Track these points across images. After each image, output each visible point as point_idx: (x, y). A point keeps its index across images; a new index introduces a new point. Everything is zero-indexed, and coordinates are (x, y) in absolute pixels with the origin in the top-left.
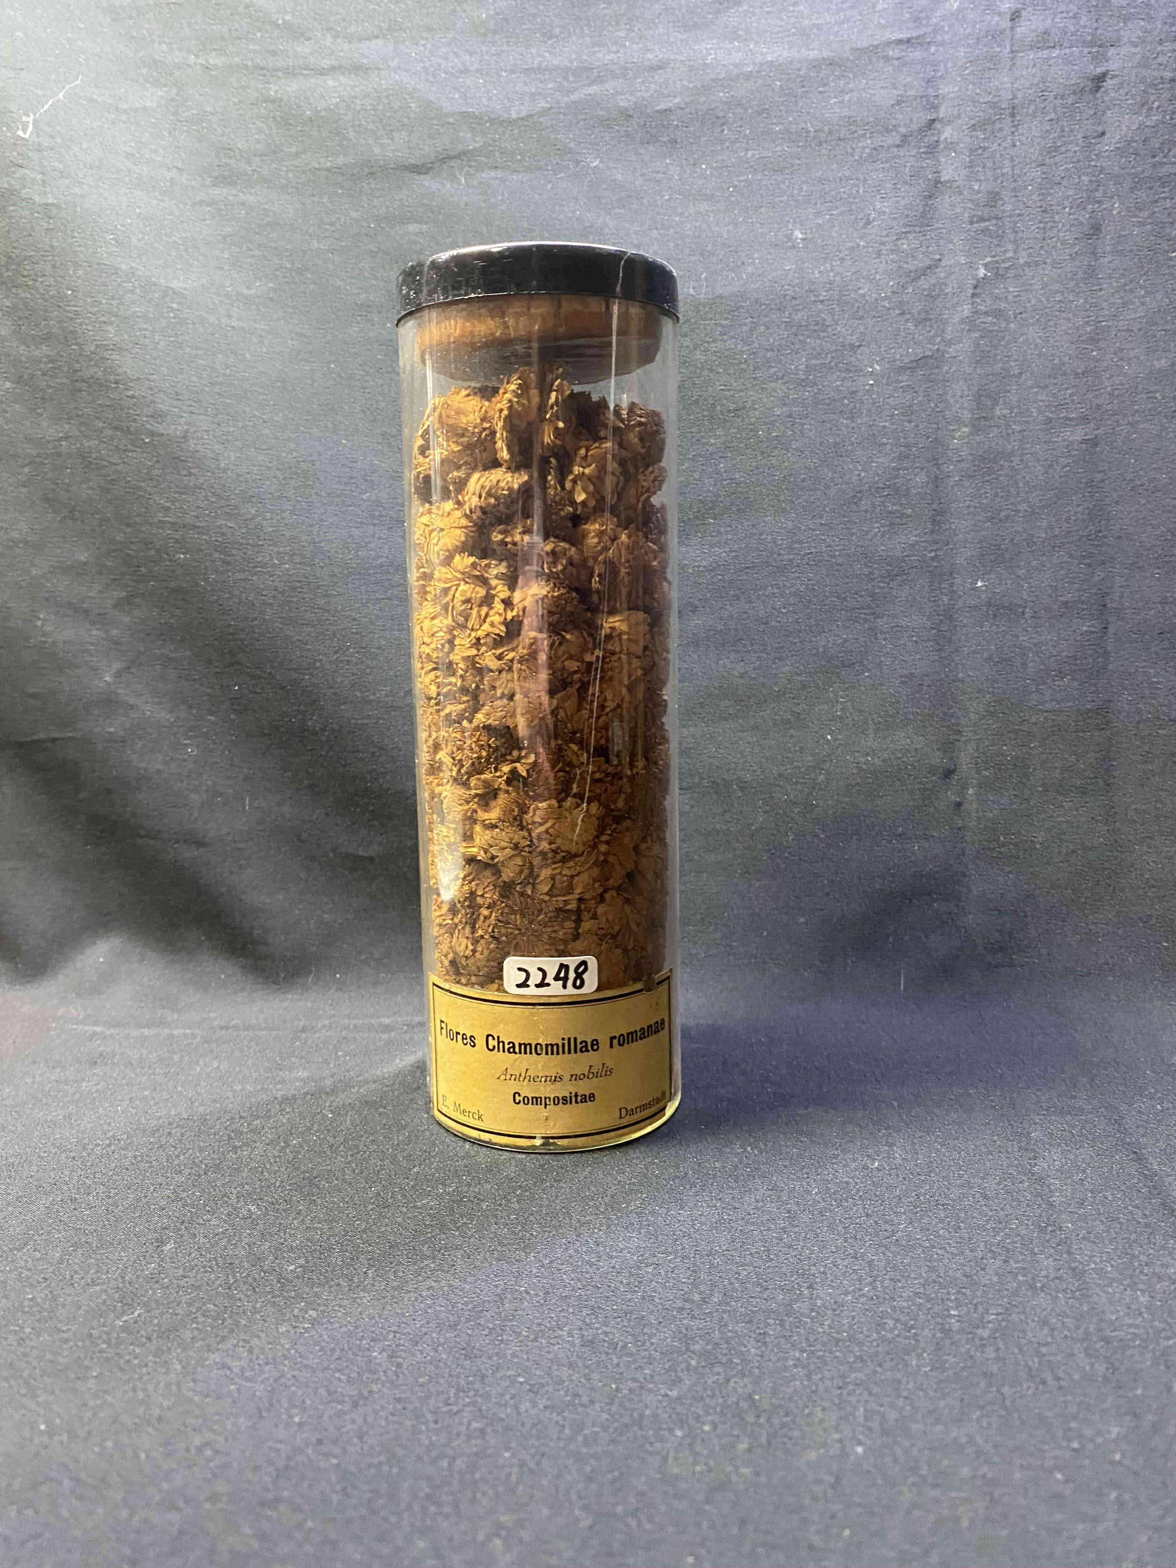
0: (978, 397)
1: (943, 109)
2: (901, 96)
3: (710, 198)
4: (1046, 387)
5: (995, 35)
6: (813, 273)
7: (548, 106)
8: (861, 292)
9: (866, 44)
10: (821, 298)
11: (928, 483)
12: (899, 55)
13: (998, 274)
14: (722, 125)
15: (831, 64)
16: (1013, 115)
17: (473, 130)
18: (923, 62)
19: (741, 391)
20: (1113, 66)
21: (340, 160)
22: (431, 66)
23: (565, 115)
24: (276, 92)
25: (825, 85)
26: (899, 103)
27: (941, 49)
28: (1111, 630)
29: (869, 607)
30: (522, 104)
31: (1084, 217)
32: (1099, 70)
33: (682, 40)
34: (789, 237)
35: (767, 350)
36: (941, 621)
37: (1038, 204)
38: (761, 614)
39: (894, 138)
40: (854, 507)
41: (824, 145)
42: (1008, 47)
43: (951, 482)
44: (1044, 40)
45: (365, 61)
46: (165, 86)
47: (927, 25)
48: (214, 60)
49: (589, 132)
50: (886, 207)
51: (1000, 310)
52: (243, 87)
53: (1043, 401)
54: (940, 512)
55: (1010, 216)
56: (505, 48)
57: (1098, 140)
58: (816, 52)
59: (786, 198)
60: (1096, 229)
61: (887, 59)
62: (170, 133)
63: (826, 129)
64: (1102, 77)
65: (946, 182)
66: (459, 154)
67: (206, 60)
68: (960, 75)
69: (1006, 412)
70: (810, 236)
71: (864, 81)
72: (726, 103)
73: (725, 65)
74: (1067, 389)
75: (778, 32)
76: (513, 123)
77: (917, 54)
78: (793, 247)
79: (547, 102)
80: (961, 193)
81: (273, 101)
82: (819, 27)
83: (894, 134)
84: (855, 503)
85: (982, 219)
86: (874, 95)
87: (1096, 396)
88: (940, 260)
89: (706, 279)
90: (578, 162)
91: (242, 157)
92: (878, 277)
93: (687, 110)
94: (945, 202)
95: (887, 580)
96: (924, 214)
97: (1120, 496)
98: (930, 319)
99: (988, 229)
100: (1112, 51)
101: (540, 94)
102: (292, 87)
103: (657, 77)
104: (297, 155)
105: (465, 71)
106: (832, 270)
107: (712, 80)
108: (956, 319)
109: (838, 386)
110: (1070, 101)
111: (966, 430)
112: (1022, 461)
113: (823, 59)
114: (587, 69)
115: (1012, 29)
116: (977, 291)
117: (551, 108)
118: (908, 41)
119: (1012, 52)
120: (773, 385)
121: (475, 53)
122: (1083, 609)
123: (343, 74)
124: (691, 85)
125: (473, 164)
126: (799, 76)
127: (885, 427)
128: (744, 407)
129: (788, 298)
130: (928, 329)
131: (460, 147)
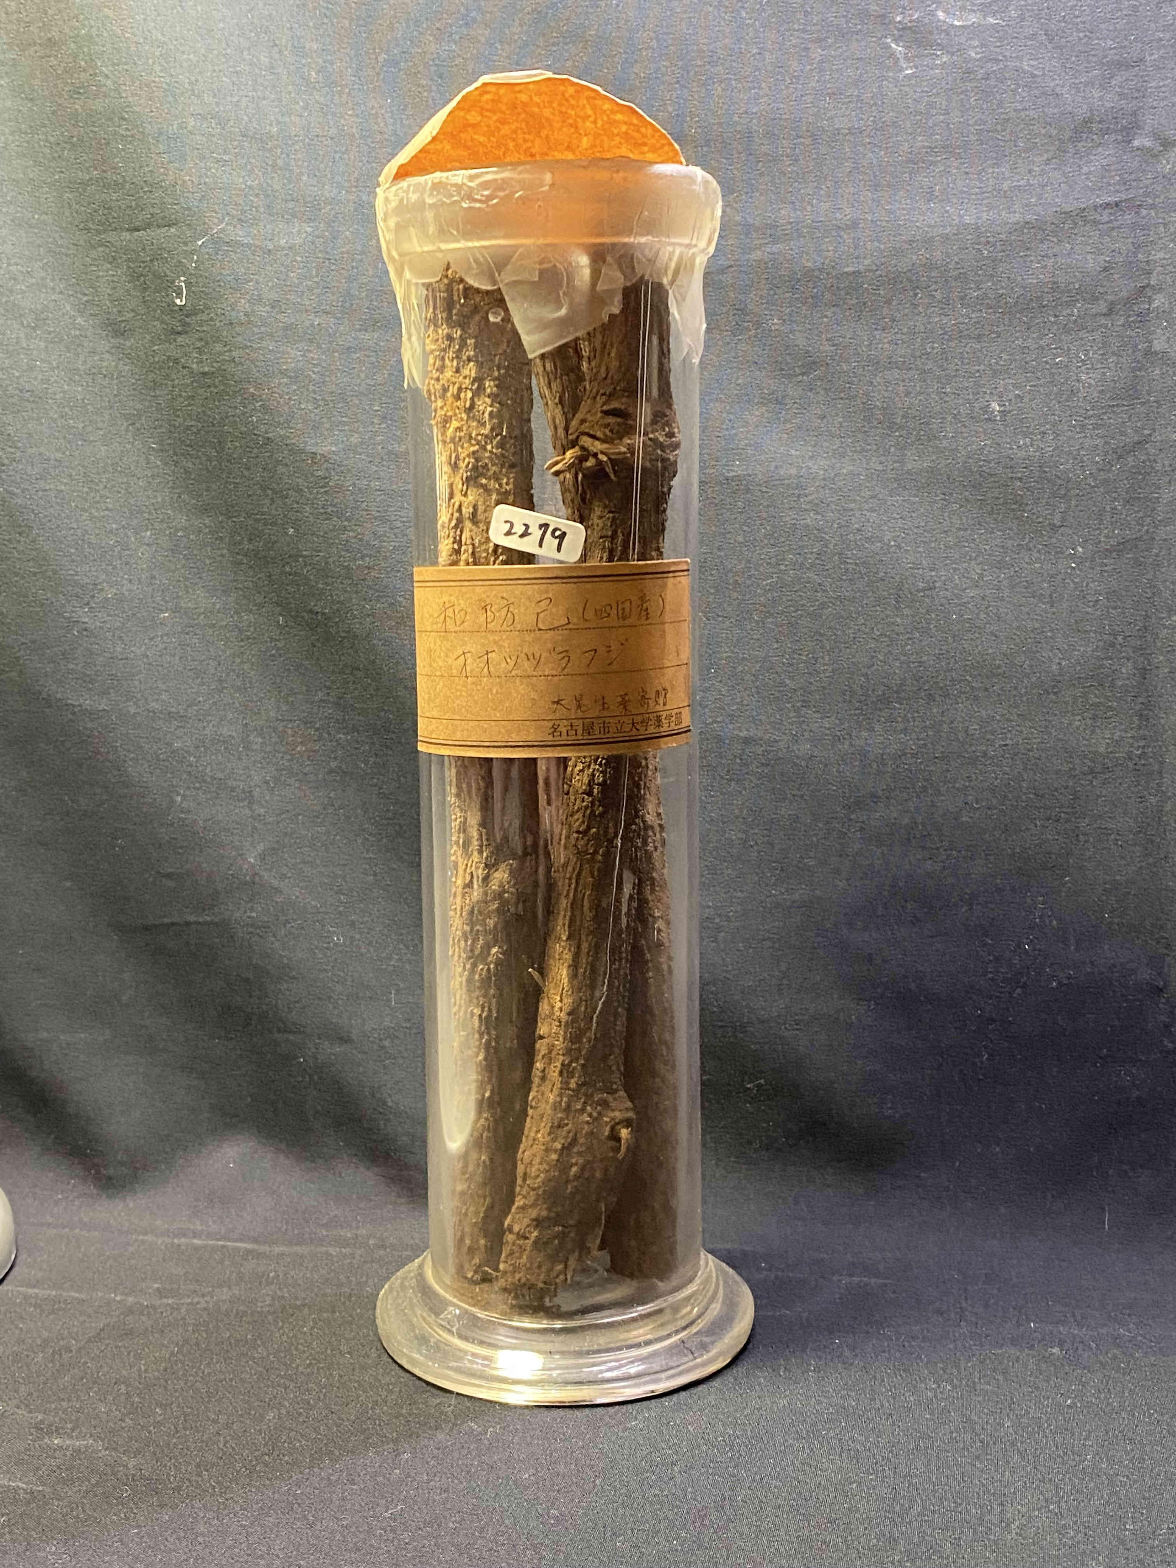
1: (1154, 275)
2: (1109, 262)
3: (901, 365)
6: (1011, 449)
8: (1063, 468)
9: (1071, 207)
10: (1020, 475)
11: (1134, 674)
12: (1107, 219)
14: (914, 289)
15: (1034, 227)
18: (1133, 227)
23: (747, 273)
25: (1027, 249)
26: (1105, 269)
29: (1070, 807)
33: (873, 199)
34: (985, 409)
36: (1149, 824)
39: (1101, 306)
46: (313, 221)
47: (1137, 188)
49: (772, 292)
50: (1092, 378)
58: (1017, 215)
59: (982, 367)
61: (1094, 223)
63: (1028, 295)
65: (1155, 354)
70: (1008, 408)
71: (1068, 246)
72: (919, 266)
73: (919, 227)
75: (977, 194)
77: (1127, 218)
78: (989, 419)
80: (1173, 365)
83: (1101, 302)
84: (1055, 694)
86: (1080, 260)
88: (1150, 435)
90: (759, 324)
92: (1082, 452)
93: (879, 273)
95: (1090, 778)
96: (1133, 388)
103: (846, 237)
106: (1032, 445)
107: (905, 241)
109: (1034, 569)
113: (1026, 223)
114: (770, 227)
118: (1117, 205)
120: (966, 565)
124: (883, 246)
126: (1000, 240)
127: (1088, 613)
128: (935, 588)
129: (984, 474)
130: (1136, 509)
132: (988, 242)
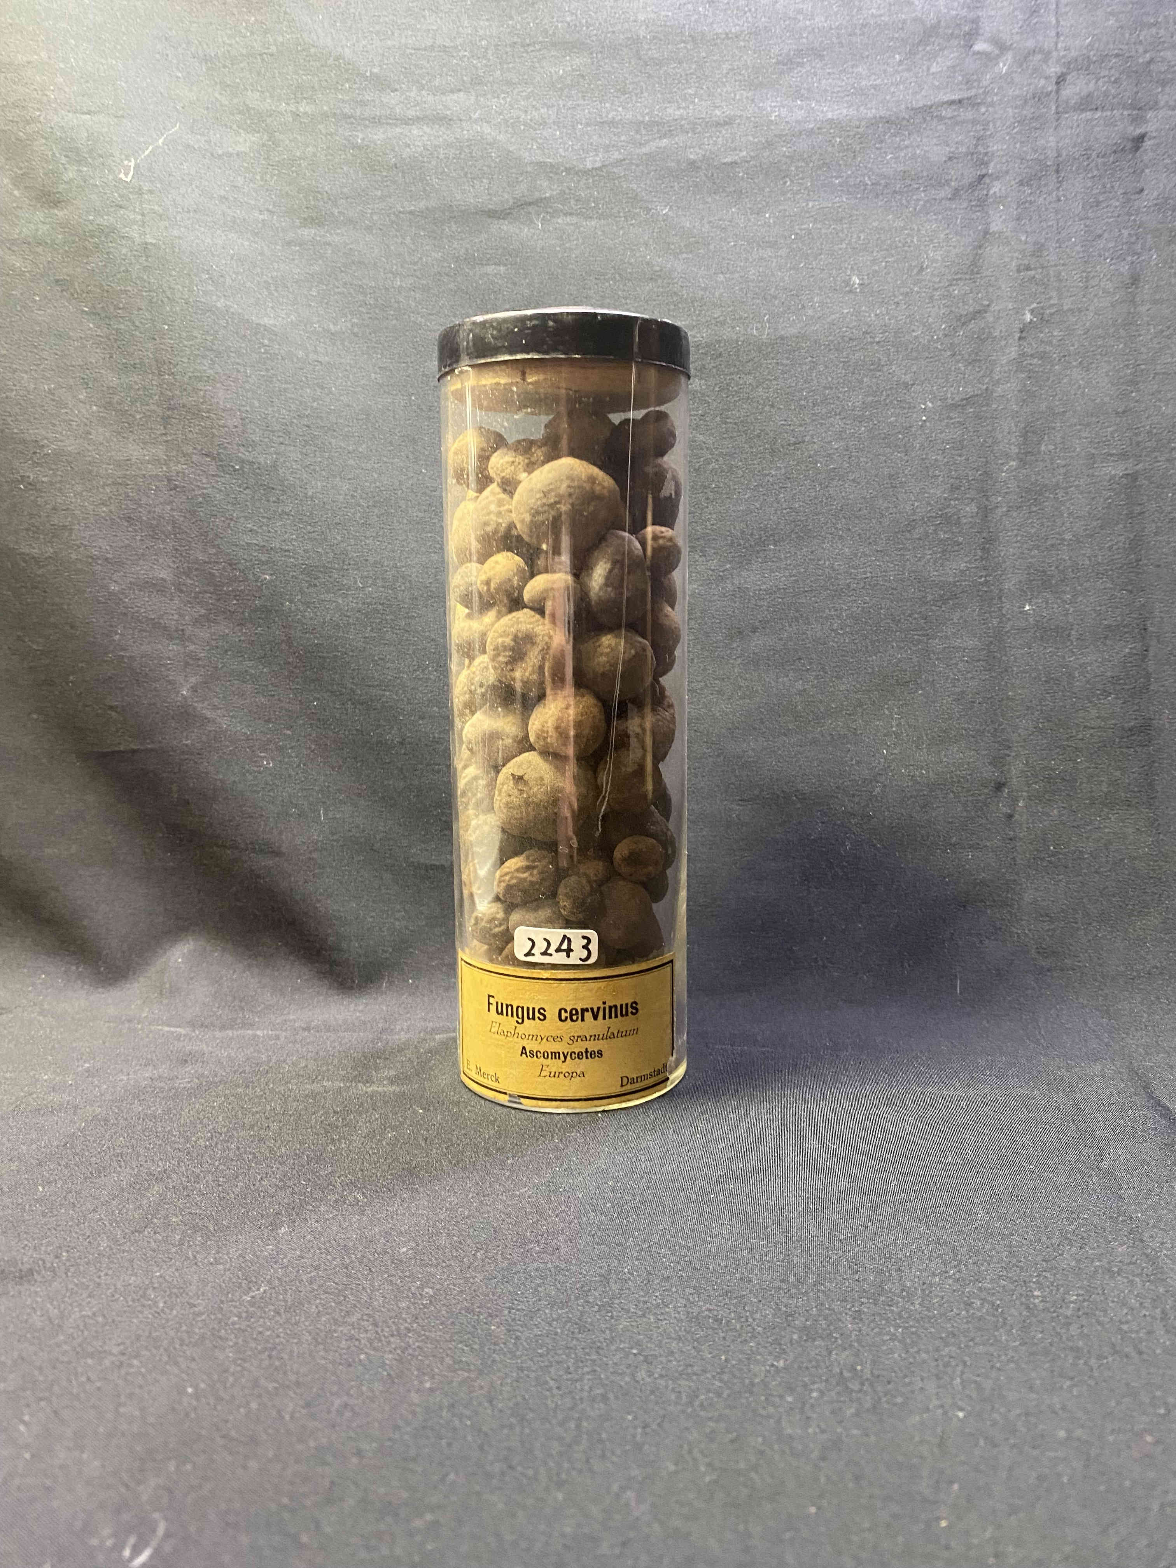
0: (1025, 435)
1: (992, 165)
2: (953, 153)
3: (773, 245)
4: (1088, 425)
5: (1039, 97)
6: (870, 316)
7: (621, 157)
8: (914, 334)
9: (921, 104)
10: (877, 339)
11: (977, 513)
12: (951, 115)
13: (1043, 319)
14: (785, 177)
15: (888, 122)
16: (1058, 172)
17: (550, 179)
18: (974, 122)
19: (801, 425)
20: (1150, 127)
21: (422, 205)
22: (512, 118)
23: (637, 166)
24: (363, 139)
25: (881, 142)
26: (950, 159)
27: (991, 109)
28: (1151, 653)
29: (922, 629)
30: (597, 155)
31: (1124, 268)
32: (1138, 131)
33: (747, 98)
34: (847, 283)
35: (825, 388)
36: (991, 642)
37: (1081, 255)
38: (819, 634)
39: (946, 192)
40: (908, 535)
41: (881, 198)
42: (1054, 108)
43: (999, 512)
44: (1086, 104)
45: (448, 113)
46: (258, 132)
47: (979, 87)
48: (304, 108)
49: (659, 182)
51: (1045, 353)
52: (331, 134)
53: (1086, 438)
54: (990, 541)
55: (1056, 265)
56: (582, 102)
57: (1137, 196)
58: (873, 111)
59: (844, 246)
60: (1135, 280)
61: (941, 118)
62: (262, 178)
63: (883, 182)
64: (1141, 138)
65: (994, 233)
66: (537, 200)
67: (297, 109)
68: (1008, 134)
69: (1051, 447)
70: (866, 282)
71: (919, 139)
72: (788, 157)
73: (787, 122)
74: (1108, 427)
75: (838, 92)
76: (586, 172)
77: (968, 114)
78: (850, 291)
79: (620, 153)
80: (1008, 243)
81: (360, 148)
82: (875, 87)
83: (946, 188)
84: (909, 531)
85: (1028, 268)
86: (928, 151)
87: (1136, 434)
88: (988, 305)
89: (769, 321)
90: (648, 210)
91: (330, 199)
92: (930, 320)
93: (752, 163)
94: (993, 252)
95: (939, 604)
96: (974, 263)
97: (1157, 527)
98: (980, 361)
99: (1034, 277)
100: (1150, 115)
101: (613, 146)
102: (378, 135)
103: (724, 132)
104: (382, 198)
105: (544, 123)
106: (888, 314)
107: (775, 136)
108: (1004, 360)
109: (892, 422)
110: (1111, 159)
111: (1014, 463)
112: (1067, 493)
113: (881, 117)
114: (658, 124)
115: (1058, 91)
116: (1024, 335)
117: (624, 160)
118: (960, 101)
119: (1058, 113)
120: (831, 420)
121: (553, 106)
122: (1126, 633)
123: (427, 124)
124: (756, 140)
125: (550, 210)
126: (858, 133)
127: (936, 460)
128: (804, 442)
129: (846, 339)
130: (977, 369)
131: (537, 195)
132: (848, 136)
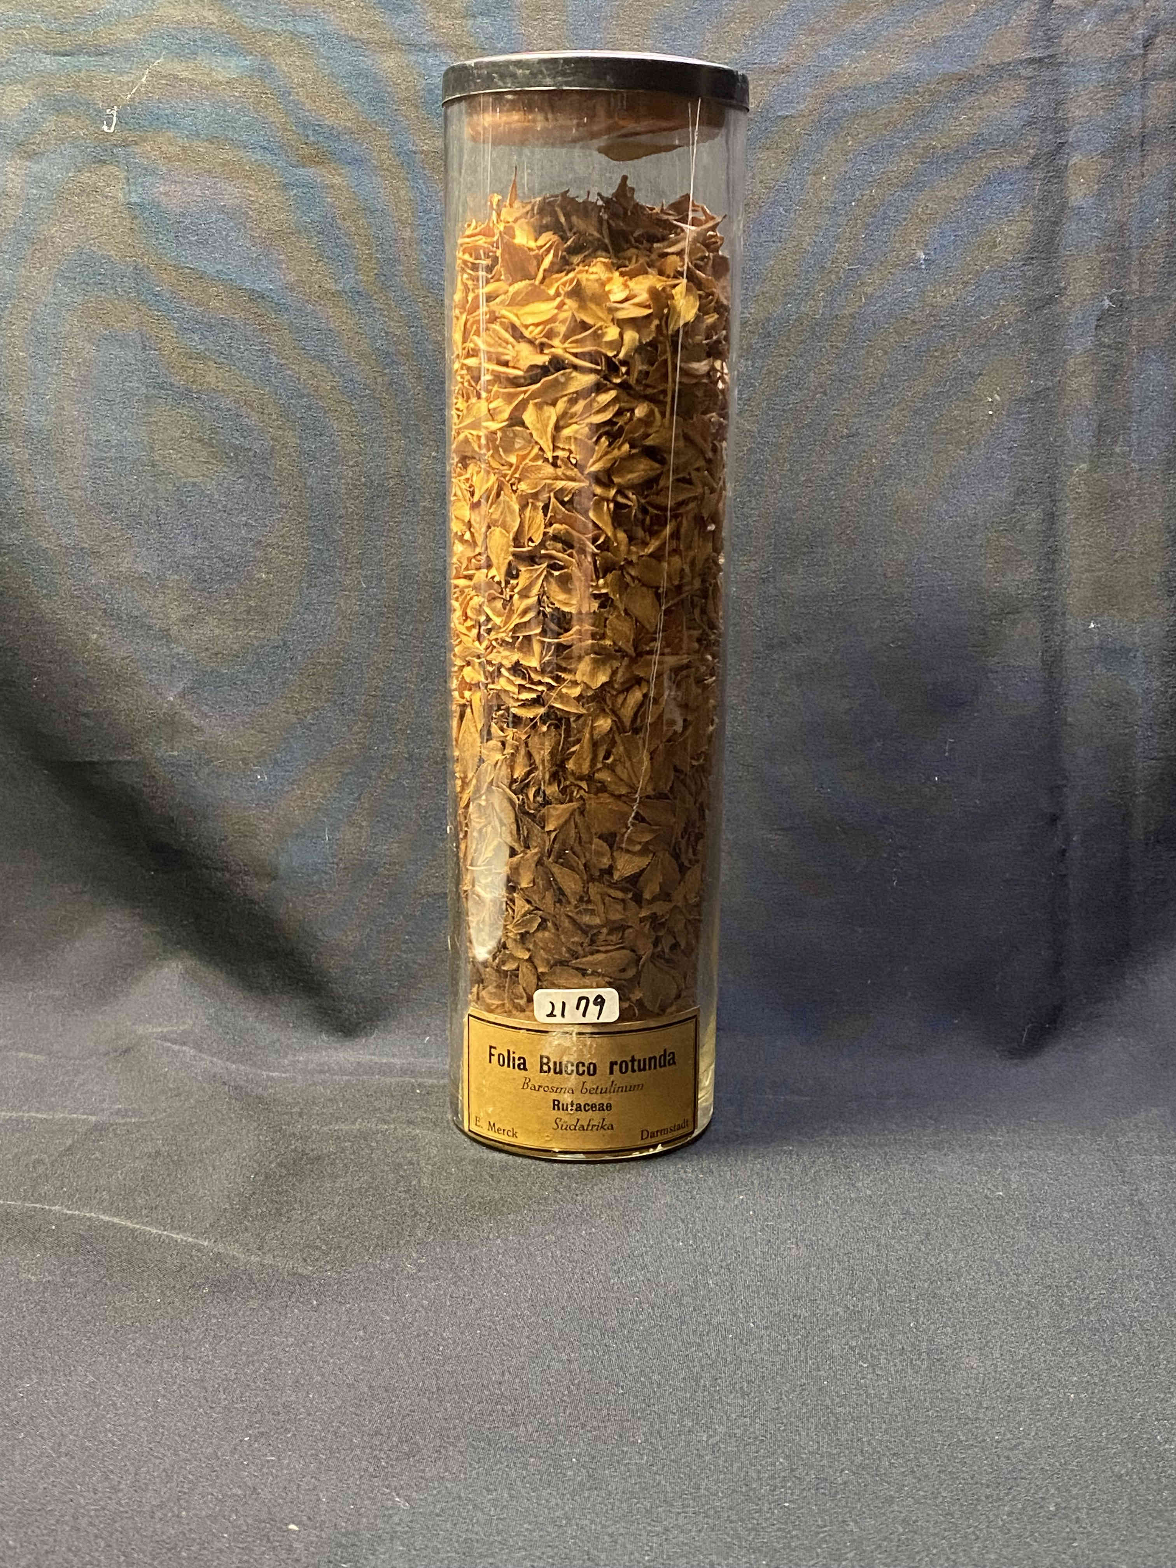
0: (1097, 433)
1: (1073, 132)
2: (1032, 116)
3: (831, 211)
5: (1126, 60)
6: (935, 297)
9: (998, 61)
10: (942, 323)
11: (1044, 520)
12: (1031, 74)
13: (1122, 306)
14: (846, 135)
15: (961, 79)
16: (1142, 144)
26: (1030, 124)
27: (1073, 71)
34: (912, 258)
36: (1052, 662)
37: (1165, 238)
38: (869, 648)
42: (1140, 73)
43: (1067, 519)
46: (250, 54)
47: (1059, 45)
50: (1011, 230)
51: (1123, 344)
54: (1056, 550)
58: (946, 66)
59: (909, 216)
61: (1018, 77)
63: (954, 146)
65: (1073, 209)
68: (1091, 99)
69: (1126, 449)
70: (933, 257)
71: (995, 99)
73: (850, 74)
75: (907, 43)
78: (915, 268)
80: (1087, 221)
83: (1023, 155)
84: (970, 537)
85: (1108, 249)
88: (1065, 288)
92: (1002, 303)
93: (811, 118)
94: (1072, 229)
95: (1000, 618)
96: (1050, 241)
98: (1053, 350)
99: (1114, 260)
106: (955, 295)
107: (837, 88)
108: (1079, 349)
109: (955, 417)
112: (1139, 501)
113: (954, 74)
115: (1145, 55)
116: (1101, 323)
118: (1041, 60)
119: (1144, 79)
120: (888, 411)
127: (1002, 460)
128: (858, 434)
129: (909, 322)
130: (1050, 360)
132: (917, 93)
